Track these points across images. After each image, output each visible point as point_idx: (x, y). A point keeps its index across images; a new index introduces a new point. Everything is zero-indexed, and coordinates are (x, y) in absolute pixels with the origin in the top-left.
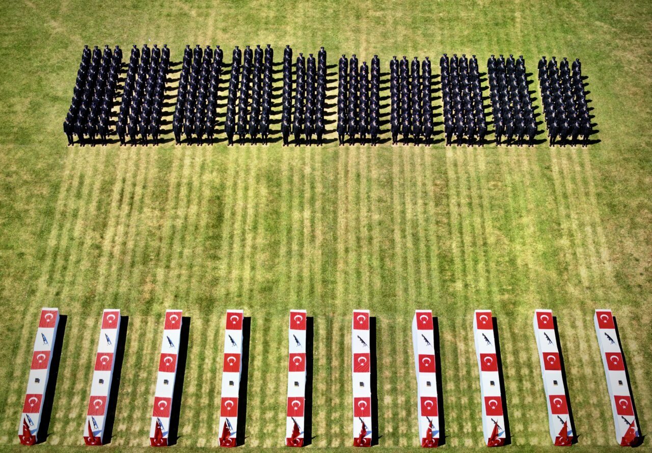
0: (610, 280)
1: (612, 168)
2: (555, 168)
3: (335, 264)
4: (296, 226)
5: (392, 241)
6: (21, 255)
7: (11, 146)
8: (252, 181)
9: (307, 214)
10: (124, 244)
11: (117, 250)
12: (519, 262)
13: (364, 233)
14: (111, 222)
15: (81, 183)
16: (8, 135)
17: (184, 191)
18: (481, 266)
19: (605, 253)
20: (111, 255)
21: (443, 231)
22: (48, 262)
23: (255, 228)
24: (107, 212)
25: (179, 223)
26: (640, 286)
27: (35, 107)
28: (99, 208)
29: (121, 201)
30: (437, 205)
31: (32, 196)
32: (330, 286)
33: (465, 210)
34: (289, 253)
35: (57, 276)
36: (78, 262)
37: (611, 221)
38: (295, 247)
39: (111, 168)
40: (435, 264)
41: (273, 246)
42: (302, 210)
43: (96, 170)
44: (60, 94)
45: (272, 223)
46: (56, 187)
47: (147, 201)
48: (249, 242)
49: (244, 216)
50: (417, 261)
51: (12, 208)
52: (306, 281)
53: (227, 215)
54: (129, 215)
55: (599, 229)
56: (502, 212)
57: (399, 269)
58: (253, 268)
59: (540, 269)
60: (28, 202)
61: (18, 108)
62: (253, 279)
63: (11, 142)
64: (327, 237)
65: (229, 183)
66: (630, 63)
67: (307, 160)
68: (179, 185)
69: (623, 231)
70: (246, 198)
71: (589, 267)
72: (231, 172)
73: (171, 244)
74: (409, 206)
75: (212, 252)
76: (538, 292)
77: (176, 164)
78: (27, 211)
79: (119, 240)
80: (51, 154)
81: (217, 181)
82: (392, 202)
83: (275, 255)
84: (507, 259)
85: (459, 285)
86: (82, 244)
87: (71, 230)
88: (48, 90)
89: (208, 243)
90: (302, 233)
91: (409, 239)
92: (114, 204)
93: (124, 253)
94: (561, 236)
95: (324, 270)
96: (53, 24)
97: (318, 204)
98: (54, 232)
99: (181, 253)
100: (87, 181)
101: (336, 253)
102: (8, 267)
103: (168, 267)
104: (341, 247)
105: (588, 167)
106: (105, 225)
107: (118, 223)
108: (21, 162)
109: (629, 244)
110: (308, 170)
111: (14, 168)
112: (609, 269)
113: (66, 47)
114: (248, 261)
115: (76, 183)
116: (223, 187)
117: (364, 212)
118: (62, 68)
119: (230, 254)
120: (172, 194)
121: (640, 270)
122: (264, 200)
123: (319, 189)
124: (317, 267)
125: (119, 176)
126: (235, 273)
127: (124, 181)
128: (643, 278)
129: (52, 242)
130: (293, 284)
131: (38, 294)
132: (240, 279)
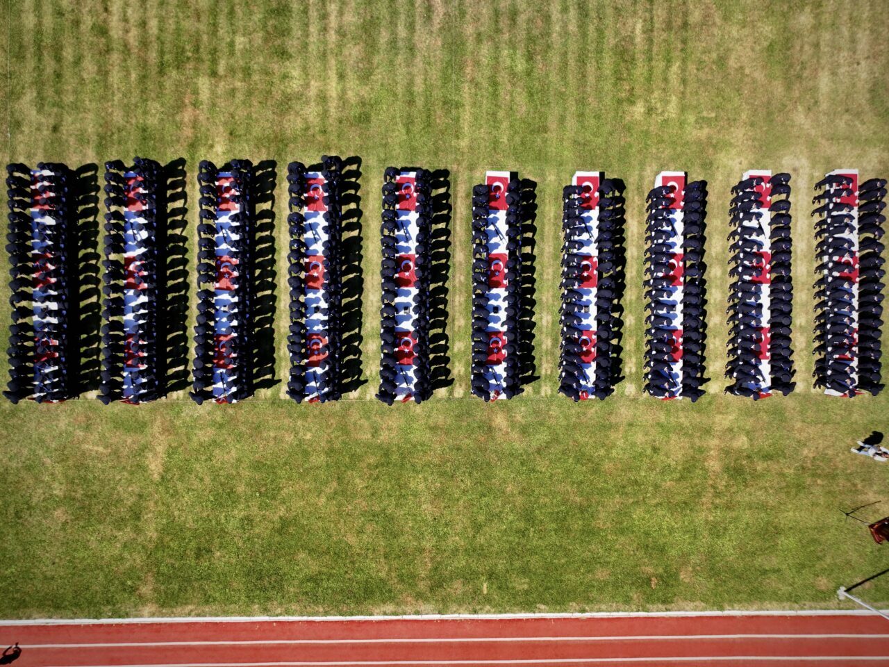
0: (861, 98)
3: (462, 66)
5: (547, 18)
10: (143, 24)
11: (133, 36)
12: (732, 63)
18: (675, 71)
19: (863, 42)
20: (126, 48)
22: (31, 63)
32: (454, 113)
34: (393, 43)
35: (49, 92)
36: (77, 62)
38: (402, 32)
40: (608, 65)
41: (370, 31)
48: (333, 21)
50: (582, 61)
52: (420, 102)
57: (554, 78)
58: (341, 76)
59: (761, 77)
62: (342, 97)
64: (451, 9)
73: (215, 26)
75: (278, 42)
79: (134, 16)
83: (373, 48)
84: (714, 56)
85: (639, 109)
89: (270, 23)
91: (573, 14)
93: (144, 44)
94: (802, 6)
95: (446, 79)
99: (231, 45)
101: (462, 43)
103: (214, 74)
104: (469, 30)
112: (864, 76)
114: (333, 62)
119: (305, 47)
124: (435, 74)
126: (315, 85)
129: (29, 20)
130: (401, 109)
131: (26, 129)
132: (323, 98)
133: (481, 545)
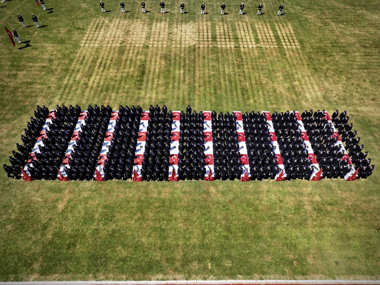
0: (321, 99)
1: (312, 55)
2: (288, 55)
3: (194, 92)
4: (177, 76)
5: (220, 83)
6: (49, 87)
7: (56, 45)
8: (158, 59)
9: (182, 71)
10: (99, 83)
11: (95, 85)
12: (278, 91)
13: (207, 79)
14: (95, 74)
15: (84, 59)
16: (55, 41)
17: (128, 62)
18: (260, 93)
19: (316, 88)
20: (92, 87)
21: (242, 78)
22: (62, 90)
23: (159, 77)
24: (93, 70)
25: (125, 74)
26: (336, 102)
27: (69, 31)
28: (89, 69)
29: (100, 66)
30: (238, 68)
31: (60, 63)
32: (192, 101)
33: (251, 70)
34: (174, 87)
35: (64, 96)
36: (76, 90)
37: (316, 75)
38: (176, 85)
39: (98, 53)
40: (239, 92)
41: (167, 84)
42: (180, 69)
43: (91, 54)
44: (81, 27)
45: (166, 75)
46: (72, 60)
47: (112, 66)
48: (156, 82)
49: (154, 72)
50: (231, 91)
51: (50, 68)
52: (181, 99)
53: (147, 71)
54: (103, 71)
55: (311, 78)
56: (267, 71)
57: (224, 94)
58: (157, 93)
59: (288, 94)
60: (58, 66)
61: (62, 31)
62: (156, 98)
63: (56, 43)
64: (191, 81)
65: (148, 59)
66: (311, 19)
67: (182, 51)
68: (126, 60)
69: (322, 79)
70: (155, 65)
71: (310, 93)
72: (149, 55)
73: (120, 83)
74: (227, 69)
75: (138, 86)
76: (289, 104)
77: (126, 52)
78: (56, 69)
79: (96, 81)
80: (72, 48)
81: (143, 59)
82: (219, 67)
83: (168, 88)
84: (272, 90)
85: (252, 101)
86: (79, 83)
87: (75, 77)
88: (76, 26)
89: (137, 83)
90: (179, 79)
91: (227, 81)
92: (97, 67)
93: (98, 87)
94: (295, 81)
95: (189, 94)
96: (83, 4)
97: (187, 68)
98: (67, 78)
99: (124, 87)
100: (86, 58)
101: (195, 87)
102: (42, 92)
103: (117, 93)
104: (197, 85)
105: (301, 55)
106: (91, 75)
107: (97, 75)
108: (58, 51)
109: (326, 84)
110: (182, 55)
111: (55, 53)
112: (320, 94)
113: (87, 12)
114: (154, 91)
115: (81, 59)
116: (146, 61)
117: (207, 71)
118: (83, 19)
119: (147, 87)
120: (123, 63)
121: (334, 95)
122: (163, 66)
123: (187, 62)
124: (186, 93)
125: (101, 56)
126: (148, 95)
127: (103, 58)
128: (336, 98)
129: (65, 82)
130: (175, 100)
131: (53, 104)
132: (151, 98)
133: (207, 244)
